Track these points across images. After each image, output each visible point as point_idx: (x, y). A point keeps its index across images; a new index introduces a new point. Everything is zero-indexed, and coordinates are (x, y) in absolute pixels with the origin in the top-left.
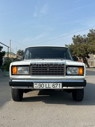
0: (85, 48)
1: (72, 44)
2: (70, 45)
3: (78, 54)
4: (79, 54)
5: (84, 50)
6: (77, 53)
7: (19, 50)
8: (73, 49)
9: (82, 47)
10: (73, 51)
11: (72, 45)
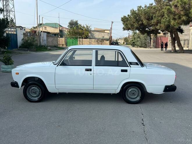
0: (184, 8)
1: (152, 4)
2: (148, 5)
3: (162, 25)
4: (166, 23)
5: (182, 13)
6: (160, 23)
7: (71, 21)
8: (154, 13)
9: (176, 6)
10: (152, 19)
11: (151, 7)
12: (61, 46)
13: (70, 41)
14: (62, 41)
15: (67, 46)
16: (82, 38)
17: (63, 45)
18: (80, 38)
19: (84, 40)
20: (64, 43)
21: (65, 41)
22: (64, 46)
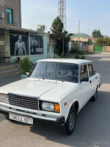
12: (90, 51)
13: (97, 47)
14: (91, 47)
15: (94, 51)
16: (106, 45)
17: (91, 50)
18: (105, 45)
19: (108, 47)
20: (92, 49)
21: (93, 48)
22: (93, 51)
